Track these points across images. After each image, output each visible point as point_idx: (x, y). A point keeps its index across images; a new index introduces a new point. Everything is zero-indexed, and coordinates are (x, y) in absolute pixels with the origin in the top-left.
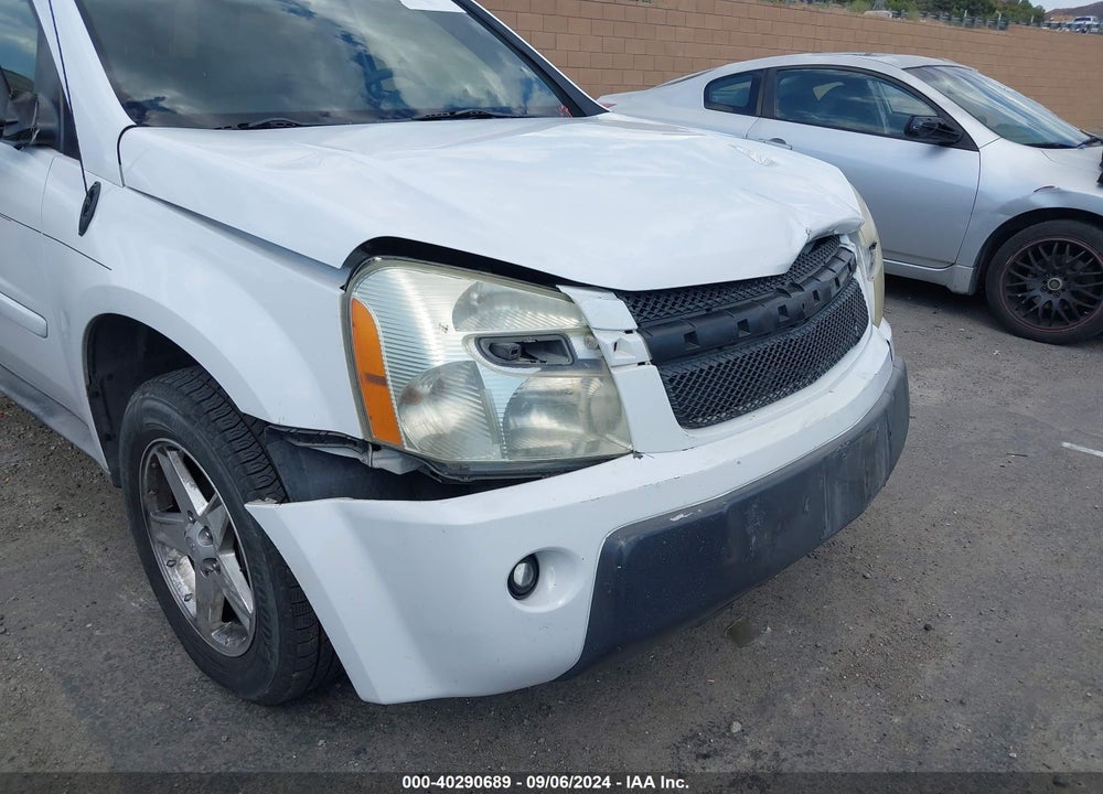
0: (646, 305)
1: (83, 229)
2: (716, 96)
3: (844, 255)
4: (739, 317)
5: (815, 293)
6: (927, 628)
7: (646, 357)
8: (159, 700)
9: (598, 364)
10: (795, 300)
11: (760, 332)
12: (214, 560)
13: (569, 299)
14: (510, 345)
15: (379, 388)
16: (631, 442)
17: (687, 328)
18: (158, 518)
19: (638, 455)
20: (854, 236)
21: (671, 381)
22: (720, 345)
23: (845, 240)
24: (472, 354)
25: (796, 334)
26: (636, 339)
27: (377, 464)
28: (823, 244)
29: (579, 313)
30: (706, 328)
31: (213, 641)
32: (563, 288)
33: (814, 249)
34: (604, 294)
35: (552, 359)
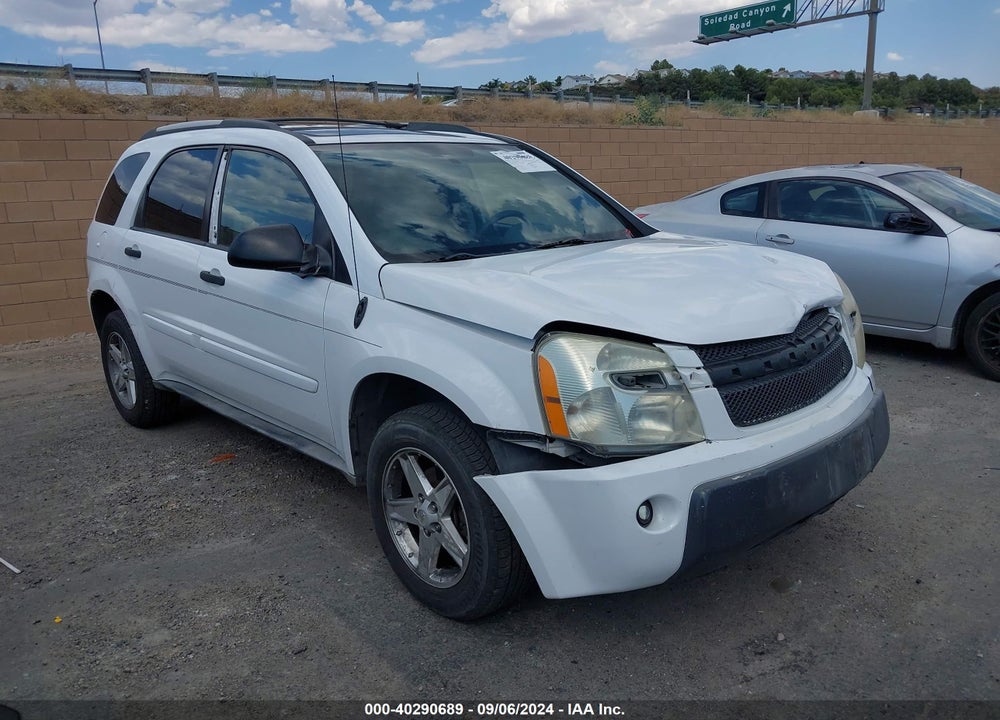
0: (709, 353)
1: (357, 325)
2: (730, 204)
3: (832, 321)
4: (765, 359)
5: (813, 344)
6: (918, 582)
7: (710, 383)
8: (397, 620)
9: (681, 388)
10: (800, 349)
11: (779, 369)
12: (437, 524)
13: (662, 351)
14: (630, 378)
15: (556, 405)
16: (704, 434)
17: (734, 366)
18: (393, 502)
19: (709, 441)
20: (838, 308)
21: (726, 397)
22: (754, 377)
23: (832, 311)
24: (608, 383)
25: (802, 370)
26: (703, 372)
27: (551, 451)
28: (817, 315)
29: (667, 358)
30: (745, 367)
31: (431, 581)
32: (657, 345)
33: (810, 318)
34: (683, 347)
35: (654, 385)
